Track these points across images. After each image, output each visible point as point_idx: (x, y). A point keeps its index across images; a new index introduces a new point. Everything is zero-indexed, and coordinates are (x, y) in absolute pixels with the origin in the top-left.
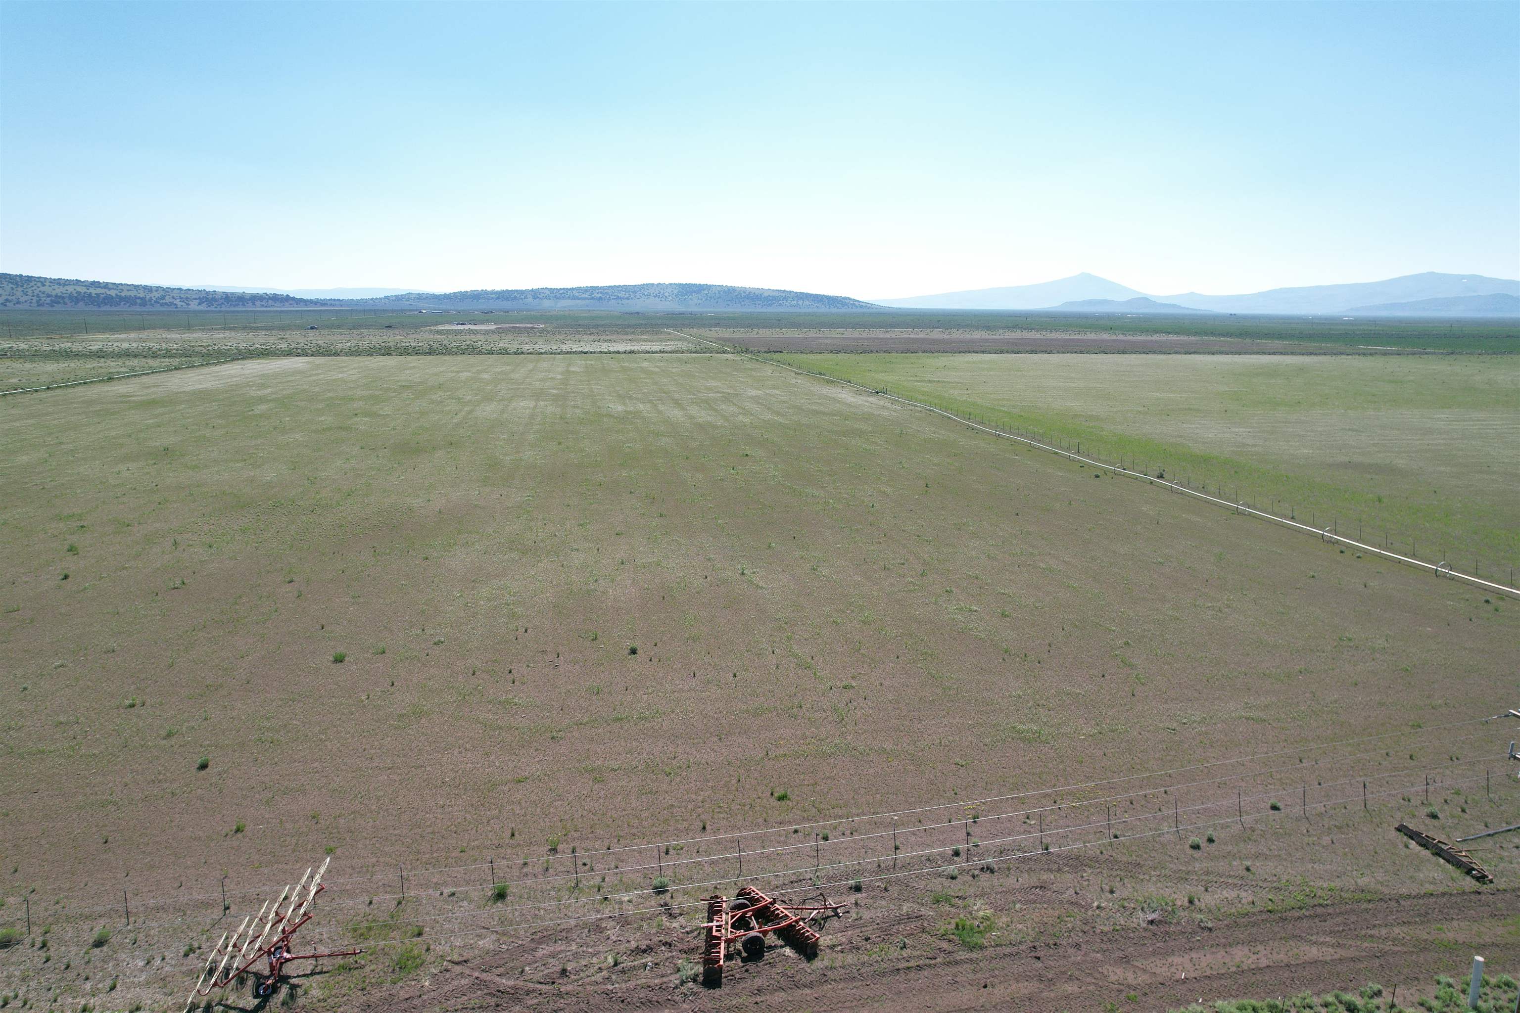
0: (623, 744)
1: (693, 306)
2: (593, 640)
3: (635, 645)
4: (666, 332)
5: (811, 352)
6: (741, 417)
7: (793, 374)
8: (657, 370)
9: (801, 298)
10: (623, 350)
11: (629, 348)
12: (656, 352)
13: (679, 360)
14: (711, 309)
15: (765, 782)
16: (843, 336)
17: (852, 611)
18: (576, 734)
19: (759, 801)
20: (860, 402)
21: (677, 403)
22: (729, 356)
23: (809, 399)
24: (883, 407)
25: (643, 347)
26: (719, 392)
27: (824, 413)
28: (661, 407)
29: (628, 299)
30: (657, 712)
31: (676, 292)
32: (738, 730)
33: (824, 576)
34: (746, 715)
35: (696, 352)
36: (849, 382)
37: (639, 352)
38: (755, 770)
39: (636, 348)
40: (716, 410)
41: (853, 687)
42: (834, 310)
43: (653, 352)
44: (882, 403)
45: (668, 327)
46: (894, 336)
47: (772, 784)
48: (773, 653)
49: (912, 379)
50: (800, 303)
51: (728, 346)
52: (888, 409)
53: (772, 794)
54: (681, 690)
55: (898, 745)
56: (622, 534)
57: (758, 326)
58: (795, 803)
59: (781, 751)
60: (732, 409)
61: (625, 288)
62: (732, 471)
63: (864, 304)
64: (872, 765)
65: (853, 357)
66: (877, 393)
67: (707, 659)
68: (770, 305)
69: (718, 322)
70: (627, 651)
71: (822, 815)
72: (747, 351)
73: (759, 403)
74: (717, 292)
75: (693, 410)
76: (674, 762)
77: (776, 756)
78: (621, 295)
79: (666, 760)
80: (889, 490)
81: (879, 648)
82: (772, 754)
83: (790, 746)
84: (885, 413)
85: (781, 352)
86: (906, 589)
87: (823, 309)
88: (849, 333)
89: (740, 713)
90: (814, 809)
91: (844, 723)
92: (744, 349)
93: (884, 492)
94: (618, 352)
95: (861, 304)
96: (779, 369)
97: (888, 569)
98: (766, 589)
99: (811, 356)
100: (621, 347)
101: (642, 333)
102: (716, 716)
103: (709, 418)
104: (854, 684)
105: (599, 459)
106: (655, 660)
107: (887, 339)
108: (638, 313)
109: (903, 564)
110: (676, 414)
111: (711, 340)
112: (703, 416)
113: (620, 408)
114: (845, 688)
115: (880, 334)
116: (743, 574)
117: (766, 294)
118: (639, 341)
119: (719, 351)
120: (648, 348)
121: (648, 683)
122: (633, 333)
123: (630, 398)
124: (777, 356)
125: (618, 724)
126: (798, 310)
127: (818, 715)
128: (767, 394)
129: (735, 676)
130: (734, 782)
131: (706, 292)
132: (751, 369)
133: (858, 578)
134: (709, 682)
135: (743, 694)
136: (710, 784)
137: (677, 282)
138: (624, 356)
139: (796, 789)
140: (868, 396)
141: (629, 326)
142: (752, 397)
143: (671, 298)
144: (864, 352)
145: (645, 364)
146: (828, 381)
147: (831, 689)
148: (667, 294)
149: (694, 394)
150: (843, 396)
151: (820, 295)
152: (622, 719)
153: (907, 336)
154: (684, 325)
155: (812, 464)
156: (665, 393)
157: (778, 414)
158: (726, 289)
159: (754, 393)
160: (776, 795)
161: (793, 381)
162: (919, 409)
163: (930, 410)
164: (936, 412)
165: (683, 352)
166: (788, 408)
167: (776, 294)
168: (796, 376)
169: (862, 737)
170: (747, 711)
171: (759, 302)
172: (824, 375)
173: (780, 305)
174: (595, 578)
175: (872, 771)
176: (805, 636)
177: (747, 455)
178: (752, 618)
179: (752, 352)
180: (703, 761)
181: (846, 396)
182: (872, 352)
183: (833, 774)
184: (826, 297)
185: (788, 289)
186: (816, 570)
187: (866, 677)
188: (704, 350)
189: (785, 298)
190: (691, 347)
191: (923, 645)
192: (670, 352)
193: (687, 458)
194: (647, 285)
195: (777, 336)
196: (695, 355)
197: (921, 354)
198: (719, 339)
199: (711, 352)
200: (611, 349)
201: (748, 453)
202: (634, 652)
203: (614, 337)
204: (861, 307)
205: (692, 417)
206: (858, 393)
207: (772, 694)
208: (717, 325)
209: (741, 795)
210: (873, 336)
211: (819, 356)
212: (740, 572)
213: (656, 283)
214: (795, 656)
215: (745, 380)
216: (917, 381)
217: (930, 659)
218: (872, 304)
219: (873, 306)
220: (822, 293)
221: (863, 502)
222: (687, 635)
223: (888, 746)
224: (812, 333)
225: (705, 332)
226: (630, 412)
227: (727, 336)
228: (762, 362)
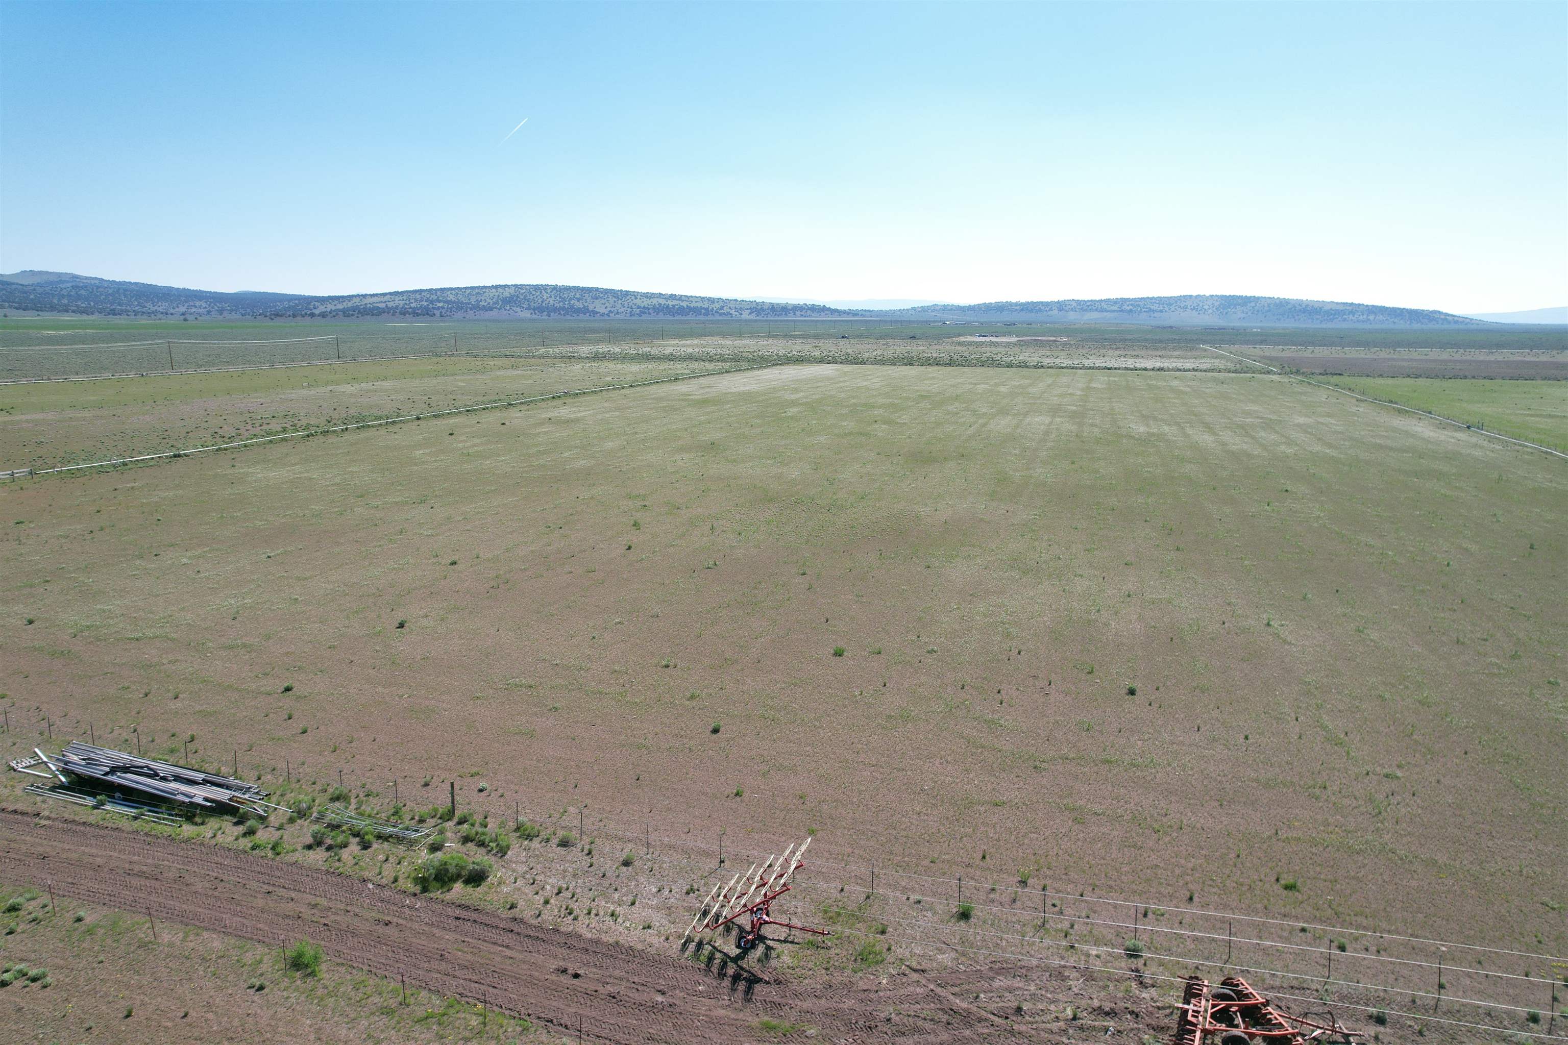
0: (1110, 788)
1: (1236, 320)
2: (1089, 673)
3: (1134, 686)
4: (1202, 349)
5: (1381, 376)
6: (1283, 447)
7: (1354, 401)
8: (1188, 389)
9: (1373, 312)
10: (1151, 367)
11: (1158, 365)
12: (1189, 370)
13: (1215, 380)
14: (1256, 324)
15: (1270, 864)
16: (1427, 357)
17: (1407, 687)
18: (1060, 768)
19: (1261, 884)
20: (1443, 438)
21: (1208, 428)
22: (1275, 378)
23: (1372, 431)
24: (1476, 446)
25: (1174, 365)
26: (1258, 417)
27: (1391, 449)
28: (1189, 431)
29: (1161, 311)
30: (1152, 761)
31: (1217, 304)
32: (1244, 799)
33: (1372, 640)
34: (1254, 784)
35: (1236, 372)
36: (1430, 413)
37: (1169, 370)
38: (1260, 848)
39: (1166, 364)
40: (1253, 437)
41: (1397, 777)
42: (1416, 326)
43: (1185, 370)
44: (1474, 440)
45: (1205, 342)
46: (1500, 358)
47: (1278, 869)
48: (1297, 720)
49: (1522, 412)
50: (1371, 317)
51: (1274, 367)
52: (1481, 447)
53: (1277, 880)
54: (1182, 743)
56: (1132, 564)
57: (1313, 344)
58: (1306, 898)
59: (1294, 834)
60: (1272, 437)
61: (1160, 300)
62: (1266, 507)
63: (1461, 320)
64: (1416, 876)
65: (1437, 383)
66: (1469, 427)
67: (1215, 713)
68: (1332, 320)
69: (1264, 338)
70: (1124, 691)
71: (1341, 920)
72: (1298, 372)
73: (1307, 432)
74: (1266, 305)
75: (1226, 436)
76: (1165, 820)
77: (1287, 838)
78: (1154, 307)
79: (1156, 815)
80: (1474, 548)
81: (1440, 737)
82: (1283, 834)
83: (1306, 830)
84: (1478, 453)
85: (1340, 374)
86: (1486, 671)
87: (1401, 325)
88: (1435, 354)
89: (1248, 780)
90: (1330, 910)
91: (1381, 818)
92: (1294, 370)
93: (1466, 550)
94: (1146, 369)
95: (1456, 319)
96: (1336, 394)
97: (1463, 643)
98: (1295, 646)
99: (1380, 381)
100: (1149, 364)
101: (1174, 349)
102: (1219, 778)
103: (1245, 447)
104: (1399, 774)
105: (1114, 482)
106: (1155, 706)
107: (1490, 362)
108: (1171, 327)
109: (1485, 640)
110: (1206, 439)
111: (1253, 358)
112: (1236, 443)
113: (1142, 429)
114: (1387, 776)
115: (1481, 356)
116: (1268, 625)
117: (1327, 308)
118: (1170, 357)
119: (1263, 371)
120: (1179, 365)
121: (1144, 729)
122: (1165, 349)
123: (1155, 419)
124: (1335, 379)
126: (1367, 326)
127: (1346, 802)
128: (1318, 422)
129: (1246, 738)
130: (1232, 856)
131: (1253, 304)
132: (1301, 393)
133: (1417, 648)
134: (1215, 740)
135: (1255, 761)
136: (1203, 852)
137: (1219, 294)
138: (1151, 373)
139: (1309, 882)
140: (1456, 431)
141: (1161, 341)
142: (1299, 425)
143: (1210, 311)
144: (1455, 377)
145: (1175, 383)
146: (1399, 411)
147: (1368, 774)
148: (1206, 307)
149: (1229, 418)
150: (1420, 429)
151: (1399, 309)
152: (1111, 762)
153: (1520, 358)
154: (1222, 342)
155: (1369, 508)
156: (1195, 415)
157: (1330, 446)
158: (1278, 301)
159: (1301, 420)
160: (1283, 882)
161: (1354, 409)
162: (1529, 450)
163: (1547, 453)
164: (1556, 455)
165: (1220, 371)
166: (1344, 440)
167: (1341, 308)
168: (1357, 403)
169: (1405, 840)
170: (1257, 780)
171: (1318, 317)
172: (1396, 403)
173: (1345, 320)
174: (1097, 608)
175: (1414, 883)
176: (1340, 708)
177: (1287, 491)
178: (1275, 677)
179: (1303, 373)
180: (1198, 825)
181: (1423, 429)
182: (1466, 377)
183: (1360, 875)
184: (1407, 310)
185: (1356, 302)
186: (1362, 632)
187: (1418, 770)
188: (1245, 369)
189: (1352, 312)
190: (1230, 365)
191: (1505, 744)
192: (1205, 371)
193: (1214, 489)
194: (1184, 296)
195: (1337, 356)
196: (1234, 375)
197: (1539, 382)
198: (1264, 358)
199: (1254, 373)
200: (1138, 366)
201: (1289, 489)
202: (1132, 692)
203: (1142, 353)
204: (1456, 322)
205: (1224, 444)
206: (1443, 427)
207: (1290, 766)
208: (1262, 342)
209: (1239, 872)
210: (1469, 358)
211: (1390, 381)
212: (1265, 622)
213: (1194, 294)
214: (1324, 728)
215: (1291, 405)
216: (1532, 416)
217: (1515, 763)
218: (1471, 320)
219: (1473, 322)
220: (1402, 306)
221: (1435, 558)
222: (1195, 684)
223: (1441, 858)
224: (1384, 354)
225: (1245, 349)
226: (1153, 434)
227: (1274, 354)
228: (1315, 385)
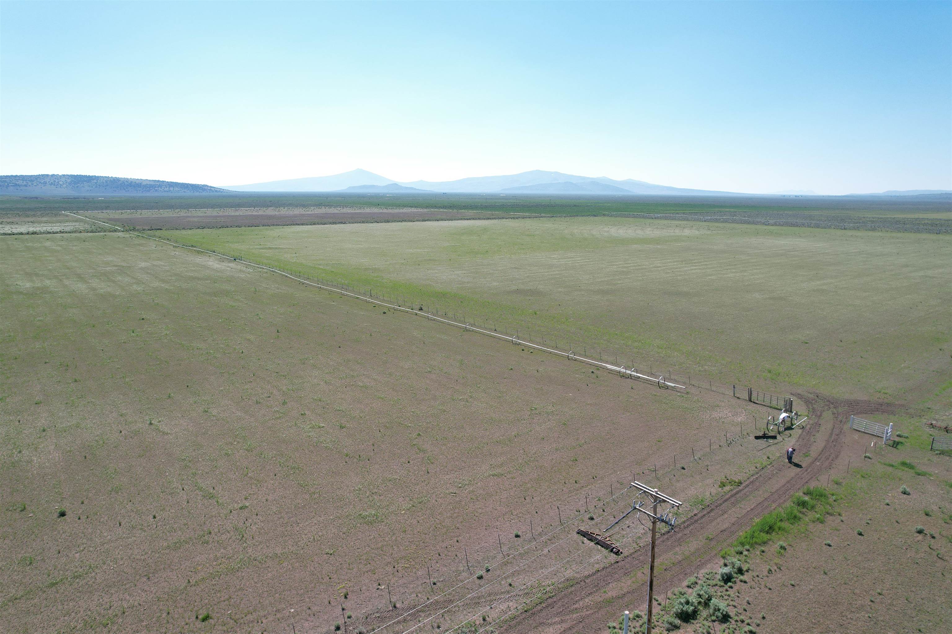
1: (85, 192)
2: (21, 511)
3: (63, 509)
4: (64, 215)
5: (184, 229)
6: (135, 286)
7: (172, 247)
8: (59, 248)
9: (172, 186)
10: (26, 231)
11: (31, 229)
12: (57, 233)
13: (78, 239)
14: (100, 195)
15: (190, 608)
16: (205, 215)
17: (238, 442)
19: (187, 626)
20: (223, 268)
21: (80, 278)
22: (120, 234)
23: (186, 267)
24: (241, 271)
25: (45, 229)
26: (114, 266)
27: (199, 279)
28: (66, 282)
29: (26, 186)
30: (90, 567)
31: (69, 181)
32: (162, 567)
33: (214, 416)
34: (167, 551)
35: (92, 232)
36: (214, 252)
37: (41, 233)
38: (181, 599)
39: (37, 229)
40: (114, 282)
41: (247, 507)
42: (197, 194)
43: (54, 233)
44: (239, 267)
45: (65, 209)
46: (241, 214)
47: (196, 609)
48: (183, 490)
49: (257, 247)
50: (172, 189)
51: (118, 226)
52: (244, 272)
53: (197, 618)
54: (110, 541)
55: (285, 548)
56: (41, 403)
57: (142, 209)
58: (216, 620)
59: (200, 576)
60: (127, 280)
61: (23, 178)
62: (132, 334)
63: (218, 190)
64: (269, 570)
65: (215, 231)
66: (235, 259)
67: (129, 507)
68: (149, 191)
69: (107, 205)
70: (56, 515)
71: (238, 624)
72: (134, 229)
73: (148, 273)
74: (104, 181)
75: (95, 283)
76: (110, 612)
77: (196, 582)
78: (20, 182)
79: (102, 612)
80: (252, 337)
81: (261, 470)
82: (193, 582)
83: (206, 569)
84: (242, 276)
85: (161, 229)
86: (274, 418)
87: (189, 193)
88: (210, 212)
89: (163, 550)
90: (232, 621)
91: (244, 539)
92: (132, 228)
93: (249, 340)
94: (22, 234)
95: (216, 189)
96: (160, 243)
97: (260, 403)
98: (171, 434)
99: (184, 232)
100: (23, 229)
101: (42, 216)
102: (143, 557)
103: (109, 289)
104: (247, 504)
105: (12, 334)
106: (83, 518)
107: (237, 216)
108: (37, 198)
109: (269, 397)
110: (80, 287)
111: (104, 221)
112: (103, 287)
113: (28, 285)
114: (241, 508)
115: (231, 212)
116: (151, 424)
117: (144, 183)
118: (40, 222)
119: (111, 230)
120: (49, 229)
121: (79, 541)
122: (34, 216)
123: (37, 275)
124: (158, 233)
125: (54, 589)
126: (170, 194)
127: (224, 537)
128: (154, 265)
129: (155, 517)
130: (164, 615)
131: (95, 181)
132: (139, 245)
133: (239, 414)
134: (133, 528)
135: (163, 532)
136: (144, 623)
137: (69, 173)
138: (27, 237)
139: (215, 607)
140: (229, 262)
141: (30, 209)
142: (142, 269)
143: (65, 186)
144: (222, 227)
145: (48, 244)
146: (198, 252)
147: (231, 512)
148: (61, 183)
149: (94, 269)
150: (210, 263)
151: (186, 184)
152: (57, 583)
153: (250, 213)
154: (79, 208)
155: (194, 322)
156: (68, 268)
157: (163, 281)
158: (112, 179)
159: (143, 264)
160: (200, 617)
161: (173, 253)
162: (265, 270)
163: (273, 271)
164: (277, 272)
165: (81, 232)
166: (171, 276)
167: (152, 183)
168: (174, 249)
169: (259, 548)
170: (168, 547)
171: (139, 189)
172: (195, 247)
173: (156, 190)
174: (18, 450)
175: (270, 575)
176: (206, 470)
177: (143, 319)
178: (163, 462)
179: (138, 230)
180: (136, 604)
181: (213, 263)
182: (227, 227)
183: (242, 586)
184: (190, 184)
185: (161, 180)
186: (207, 412)
187: (255, 496)
188: (99, 230)
189: (160, 186)
190: (87, 227)
191: (291, 461)
192: (70, 232)
193: (94, 326)
194: (43, 175)
195: (157, 216)
196: (91, 234)
197: (261, 227)
198: (110, 220)
199: (105, 231)
200: (15, 231)
201: (144, 317)
202: (63, 514)
203: (16, 219)
204: (216, 191)
205: (94, 289)
206: (222, 260)
207: (187, 526)
208: (107, 208)
209: (172, 625)
210: (227, 214)
211: (190, 232)
212: (148, 422)
213: (50, 174)
214: (200, 489)
215: (135, 254)
216: (262, 249)
217: (298, 471)
218: (223, 190)
219: (224, 191)
221: (235, 349)
222: (110, 489)
223: (279, 551)
224: (183, 213)
225: (95, 213)
226: (38, 288)
227: (117, 217)
228: (147, 238)
